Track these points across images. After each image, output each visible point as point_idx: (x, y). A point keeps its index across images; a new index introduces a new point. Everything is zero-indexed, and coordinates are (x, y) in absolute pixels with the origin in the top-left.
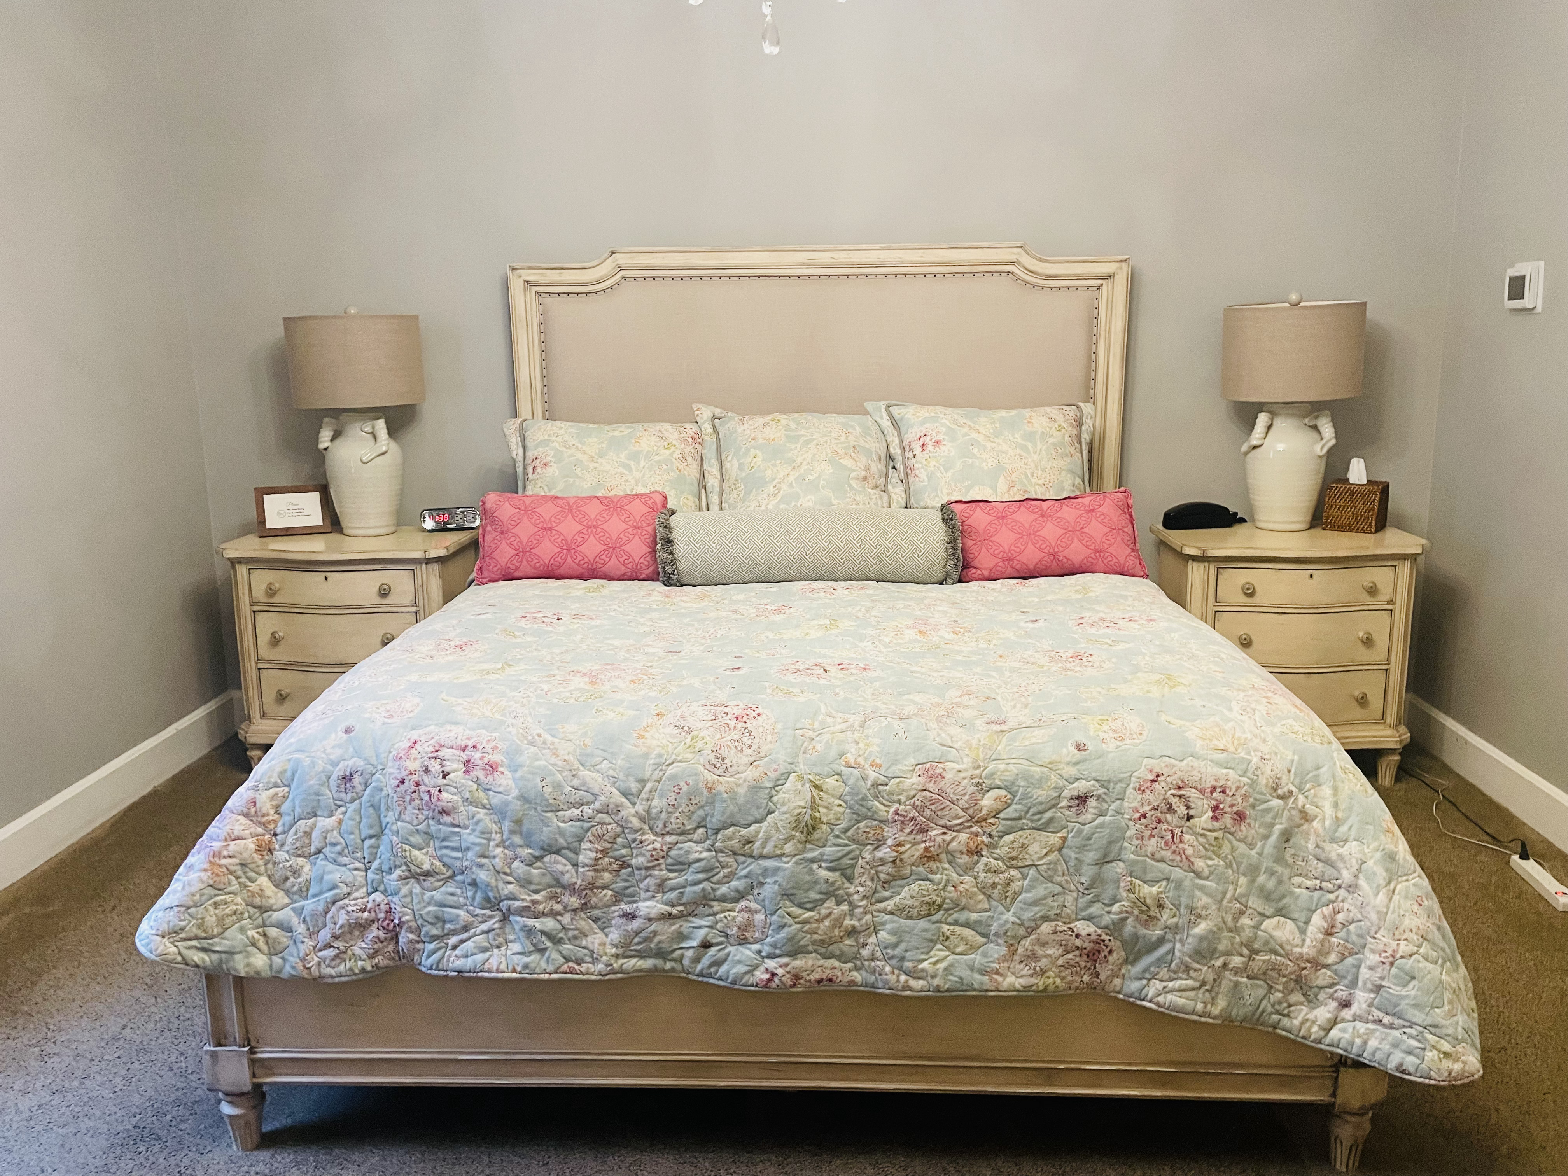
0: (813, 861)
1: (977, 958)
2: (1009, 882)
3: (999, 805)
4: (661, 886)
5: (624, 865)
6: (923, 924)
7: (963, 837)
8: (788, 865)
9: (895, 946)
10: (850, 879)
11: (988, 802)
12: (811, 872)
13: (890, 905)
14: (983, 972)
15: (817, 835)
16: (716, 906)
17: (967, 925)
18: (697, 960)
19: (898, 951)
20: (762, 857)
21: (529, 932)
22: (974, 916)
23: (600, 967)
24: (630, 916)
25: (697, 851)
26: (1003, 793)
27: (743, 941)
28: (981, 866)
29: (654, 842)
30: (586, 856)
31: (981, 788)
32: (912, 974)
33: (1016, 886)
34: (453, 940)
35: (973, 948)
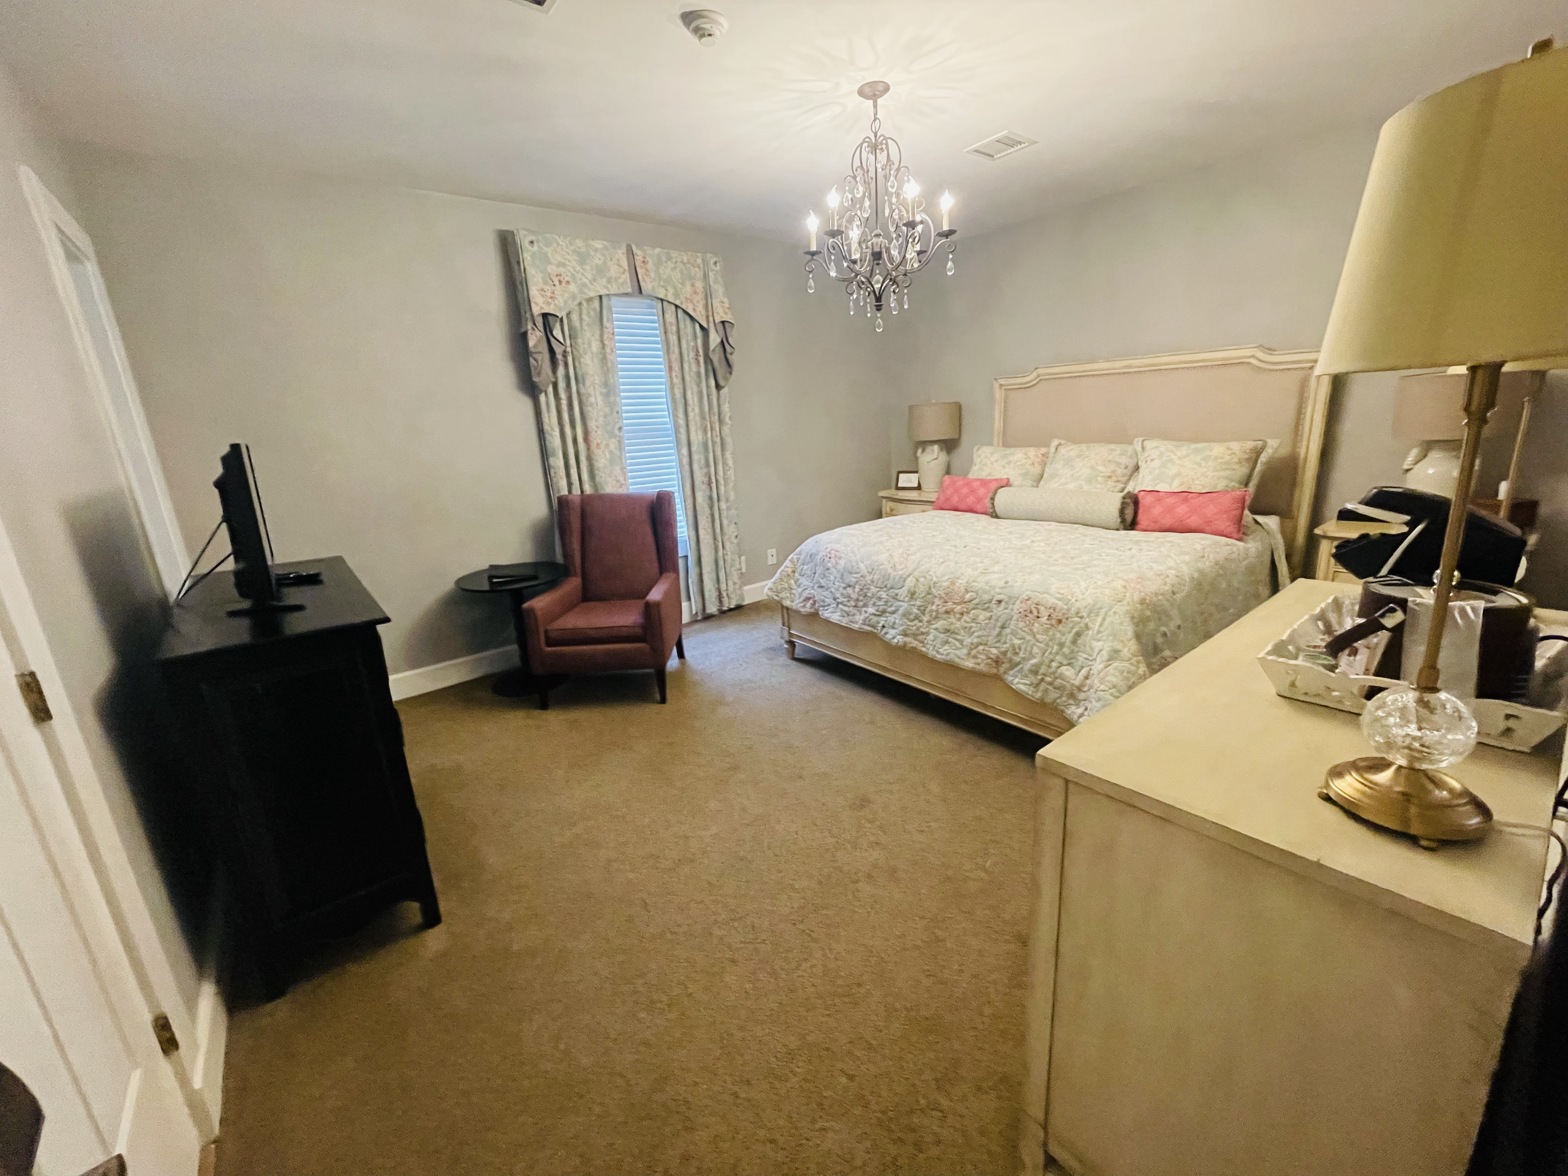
0: (912, 605)
1: (958, 652)
2: (971, 628)
3: (972, 598)
4: (874, 604)
5: (866, 596)
6: (942, 636)
7: (959, 607)
8: (905, 605)
9: (933, 641)
10: (924, 614)
11: (968, 597)
12: (911, 609)
13: (934, 626)
14: (959, 658)
15: (915, 597)
16: (888, 614)
17: (956, 639)
18: (881, 631)
19: (934, 643)
20: (900, 601)
21: (842, 610)
22: (959, 637)
23: (857, 626)
24: (866, 612)
25: (884, 595)
26: (974, 594)
27: (893, 628)
28: (963, 620)
29: (873, 589)
30: (857, 590)
31: (967, 592)
32: (938, 652)
33: (973, 630)
34: (826, 608)
35: (957, 649)
